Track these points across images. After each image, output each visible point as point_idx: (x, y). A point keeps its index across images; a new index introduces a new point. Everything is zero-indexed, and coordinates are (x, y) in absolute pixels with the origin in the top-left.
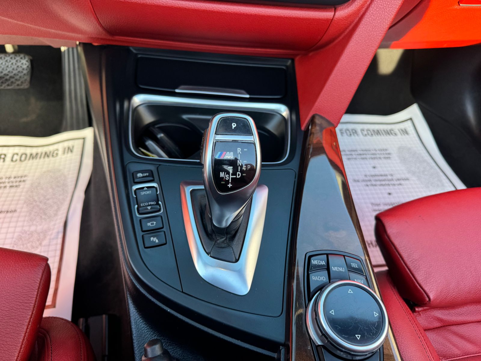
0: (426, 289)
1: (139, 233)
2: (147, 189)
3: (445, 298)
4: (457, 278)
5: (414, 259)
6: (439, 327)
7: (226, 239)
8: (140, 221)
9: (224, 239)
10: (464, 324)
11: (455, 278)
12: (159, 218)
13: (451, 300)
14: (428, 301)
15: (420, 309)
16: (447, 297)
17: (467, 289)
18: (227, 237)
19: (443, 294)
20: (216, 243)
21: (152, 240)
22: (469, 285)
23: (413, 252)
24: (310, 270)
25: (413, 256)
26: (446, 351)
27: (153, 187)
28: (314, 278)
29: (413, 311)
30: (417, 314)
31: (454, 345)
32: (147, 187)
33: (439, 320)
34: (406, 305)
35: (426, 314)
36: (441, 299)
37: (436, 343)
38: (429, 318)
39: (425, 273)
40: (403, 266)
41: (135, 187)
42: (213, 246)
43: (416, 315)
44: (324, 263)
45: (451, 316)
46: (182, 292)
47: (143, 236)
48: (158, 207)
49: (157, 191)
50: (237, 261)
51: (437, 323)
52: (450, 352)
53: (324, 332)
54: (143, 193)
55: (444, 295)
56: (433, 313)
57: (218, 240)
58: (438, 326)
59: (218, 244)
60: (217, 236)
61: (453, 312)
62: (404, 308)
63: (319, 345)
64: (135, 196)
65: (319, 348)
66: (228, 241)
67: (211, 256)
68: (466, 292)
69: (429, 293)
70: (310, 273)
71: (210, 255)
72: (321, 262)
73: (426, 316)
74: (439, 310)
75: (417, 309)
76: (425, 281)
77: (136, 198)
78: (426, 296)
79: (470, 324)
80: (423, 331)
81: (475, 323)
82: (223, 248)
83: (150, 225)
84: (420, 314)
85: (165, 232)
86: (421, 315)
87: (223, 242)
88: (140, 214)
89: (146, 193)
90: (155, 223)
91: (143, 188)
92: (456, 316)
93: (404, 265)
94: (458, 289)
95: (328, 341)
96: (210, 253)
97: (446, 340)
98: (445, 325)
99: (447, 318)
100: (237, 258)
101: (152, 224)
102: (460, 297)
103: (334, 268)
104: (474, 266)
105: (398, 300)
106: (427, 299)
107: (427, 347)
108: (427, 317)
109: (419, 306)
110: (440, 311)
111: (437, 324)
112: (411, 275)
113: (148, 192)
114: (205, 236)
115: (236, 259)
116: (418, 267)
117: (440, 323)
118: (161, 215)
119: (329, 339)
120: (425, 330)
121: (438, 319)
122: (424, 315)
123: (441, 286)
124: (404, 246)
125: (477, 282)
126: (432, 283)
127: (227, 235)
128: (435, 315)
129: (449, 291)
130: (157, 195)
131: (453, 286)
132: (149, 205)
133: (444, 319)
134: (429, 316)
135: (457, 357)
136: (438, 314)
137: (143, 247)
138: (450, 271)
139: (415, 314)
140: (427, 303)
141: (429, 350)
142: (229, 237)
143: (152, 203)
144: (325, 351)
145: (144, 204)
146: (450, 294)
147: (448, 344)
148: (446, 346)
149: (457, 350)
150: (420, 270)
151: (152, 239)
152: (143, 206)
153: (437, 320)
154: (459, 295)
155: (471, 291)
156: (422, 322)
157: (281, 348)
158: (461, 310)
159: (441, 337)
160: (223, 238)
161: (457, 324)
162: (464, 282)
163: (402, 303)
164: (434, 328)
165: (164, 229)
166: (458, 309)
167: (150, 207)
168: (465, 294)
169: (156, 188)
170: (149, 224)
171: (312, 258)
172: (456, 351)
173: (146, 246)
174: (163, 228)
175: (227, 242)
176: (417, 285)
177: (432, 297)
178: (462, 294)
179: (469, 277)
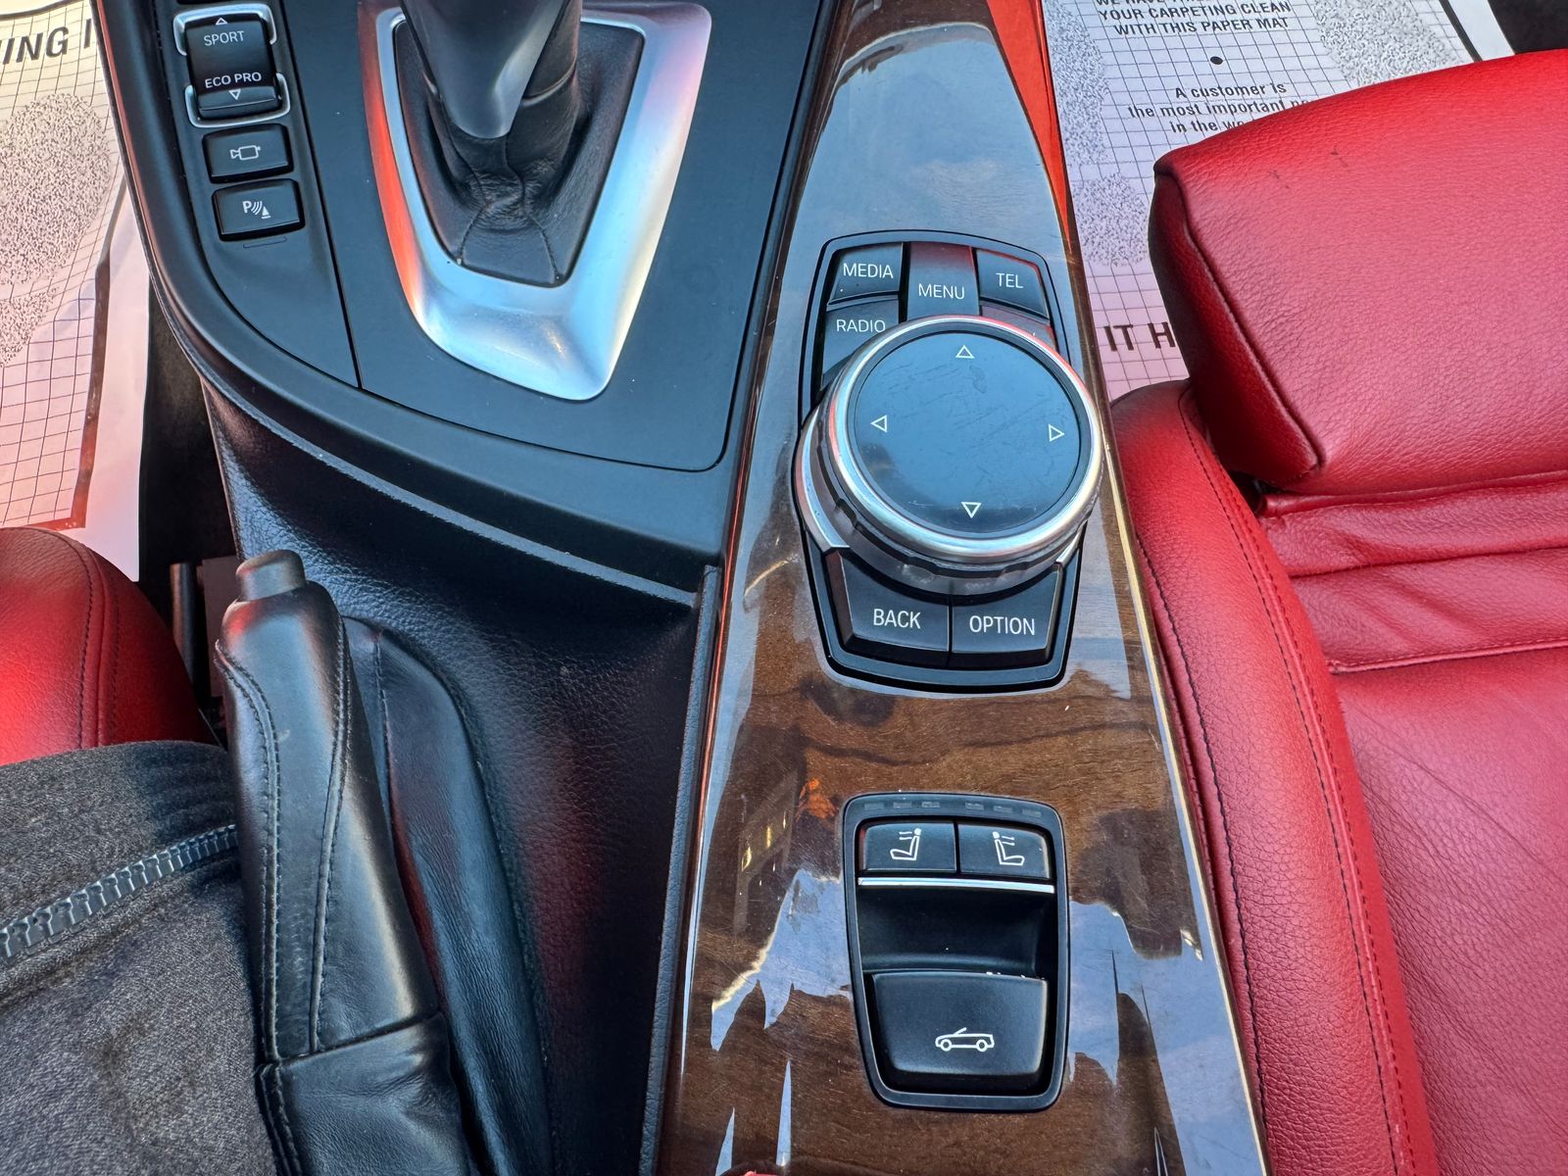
0: (1311, 422)
1: (202, 190)
2: (225, 23)
3: (1382, 458)
4: (1441, 384)
5: (1283, 316)
6: (1347, 570)
7: (521, 201)
8: (205, 143)
9: (508, 201)
10: (1444, 560)
11: (1435, 385)
12: (276, 136)
13: (1407, 465)
14: (1313, 468)
15: (1285, 503)
16: (1389, 452)
17: (1475, 428)
18: (524, 194)
19: (1378, 442)
20: (483, 217)
21: (246, 208)
22: (1484, 413)
23: (1282, 287)
24: (830, 301)
25: (1282, 305)
26: (1358, 642)
27: (253, 17)
28: (841, 323)
29: (1259, 508)
30: (1274, 523)
31: (1391, 625)
32: (231, 18)
33: (1354, 544)
34: (1231, 482)
35: (1305, 521)
36: (1368, 459)
37: (1325, 620)
38: (1316, 536)
39: (1320, 366)
40: (1239, 343)
41: (181, 20)
42: (471, 227)
43: (1270, 525)
44: (891, 274)
45: (1401, 532)
46: (360, 388)
47: (214, 198)
48: (271, 90)
49: (268, 35)
50: (562, 279)
51: (1342, 555)
52: (1374, 647)
53: (842, 495)
54: (211, 40)
55: (1380, 445)
56: (1332, 521)
57: (489, 203)
58: (1343, 566)
59: (488, 218)
60: (484, 188)
61: (1412, 518)
62: (1218, 489)
63: (833, 550)
64: (184, 54)
65: (829, 558)
66: (529, 209)
67: (463, 265)
68: (1468, 439)
69: (1321, 435)
70: (829, 308)
71: (459, 261)
72: (878, 270)
73: (1307, 528)
74: (1358, 509)
75: (1272, 504)
76: (1315, 395)
77: (188, 58)
78: (1309, 449)
79: (1467, 561)
80: (1288, 581)
81: (1487, 558)
82: (511, 232)
83: (240, 155)
84: (1283, 522)
85: (296, 185)
86: (1288, 524)
87: (510, 210)
88: (205, 119)
89: (224, 38)
90: (257, 149)
91: (211, 21)
92: (1418, 531)
93: (1242, 339)
94: (1441, 425)
95: (857, 525)
96: (461, 253)
97: (1367, 609)
98: (1376, 563)
99: (1381, 536)
100: (564, 272)
101: (245, 153)
102: (1442, 457)
103: (925, 288)
104: (1523, 342)
105: (1201, 463)
106: (1313, 460)
107: (1277, 608)
108: (1306, 532)
109: (1279, 492)
110: (1358, 515)
111: (1343, 559)
112: (1263, 375)
113: (231, 36)
114: (443, 192)
115: (557, 274)
116: (1295, 344)
117: (1354, 554)
118: (283, 123)
119: (859, 518)
120: (1295, 577)
121: (1347, 540)
122: (1299, 527)
123: (1374, 412)
124: (1251, 267)
125: (1520, 401)
126: (1338, 401)
127: (523, 183)
128: (1338, 529)
129: (1404, 431)
130: (269, 47)
131: (1421, 413)
132: (233, 85)
133: (1369, 541)
134: (1314, 530)
135: (1395, 661)
136: (1353, 523)
137: (217, 236)
138: (1420, 360)
139: (1263, 520)
140: (1312, 473)
141: (1287, 621)
142: (535, 192)
143: (247, 77)
144: (852, 566)
145: (218, 81)
146: (1404, 443)
147: (1371, 622)
148: (1363, 626)
149: (1401, 640)
150: (1303, 355)
151: (246, 205)
152: (214, 89)
153: (1345, 544)
154: (1440, 450)
155: (1490, 434)
156: (1285, 548)
157: (706, 572)
158: (1442, 514)
159: (1348, 599)
160: (507, 194)
161: (1418, 558)
162: (1469, 402)
163: (1215, 474)
164: (1327, 573)
165: (295, 175)
166: (1432, 507)
167: (239, 91)
168: (1465, 445)
169: (265, 25)
170: (236, 154)
171: (848, 257)
172: (1399, 644)
173: (228, 231)
174: (289, 168)
175: (525, 213)
176: (1283, 411)
177: (1331, 450)
178: (1453, 445)
179: (1494, 382)
